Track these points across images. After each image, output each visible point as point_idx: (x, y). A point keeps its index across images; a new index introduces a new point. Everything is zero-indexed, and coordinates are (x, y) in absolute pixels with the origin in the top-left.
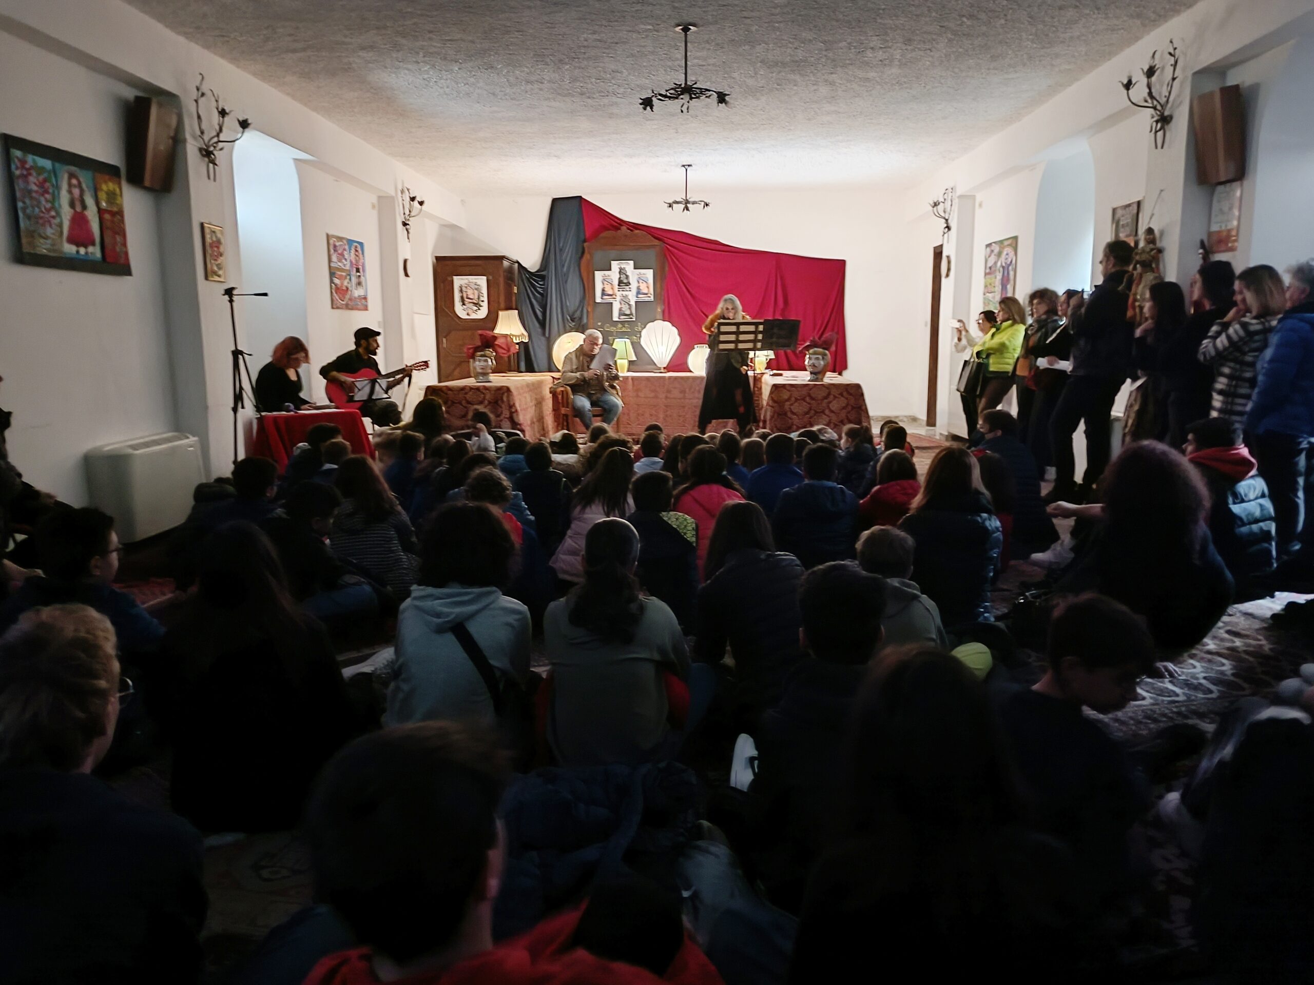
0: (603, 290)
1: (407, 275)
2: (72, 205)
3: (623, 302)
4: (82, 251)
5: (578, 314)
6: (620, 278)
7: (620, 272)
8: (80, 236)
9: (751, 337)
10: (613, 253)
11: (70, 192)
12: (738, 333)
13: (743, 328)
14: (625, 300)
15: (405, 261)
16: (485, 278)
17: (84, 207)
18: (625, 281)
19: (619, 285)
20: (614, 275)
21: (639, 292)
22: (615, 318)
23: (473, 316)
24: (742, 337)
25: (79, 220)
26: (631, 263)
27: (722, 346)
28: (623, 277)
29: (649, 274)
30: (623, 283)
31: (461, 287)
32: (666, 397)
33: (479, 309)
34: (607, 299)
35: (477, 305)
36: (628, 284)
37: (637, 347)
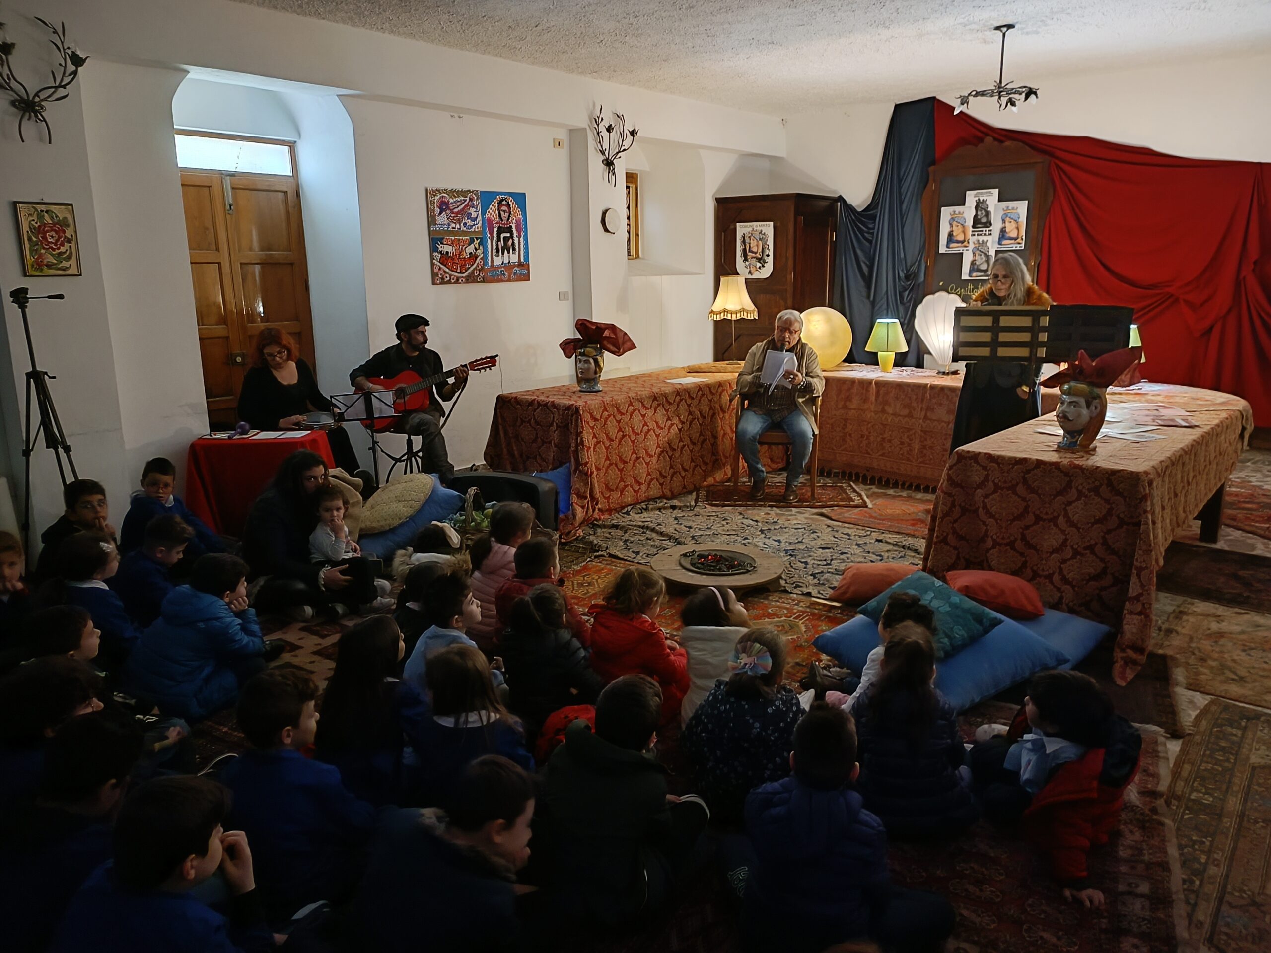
0: (950, 235)
3: (977, 252)
5: (913, 270)
9: (1025, 336)
10: (969, 178)
12: (995, 329)
13: (1006, 321)
14: (981, 248)
18: (984, 220)
19: (974, 227)
20: (968, 212)
21: (1003, 236)
23: (756, 275)
24: (1004, 337)
26: (996, 191)
27: (963, 351)
28: (981, 214)
29: (1021, 208)
30: (981, 222)
31: (744, 237)
33: (763, 266)
34: (956, 248)
35: (761, 260)
36: (988, 224)
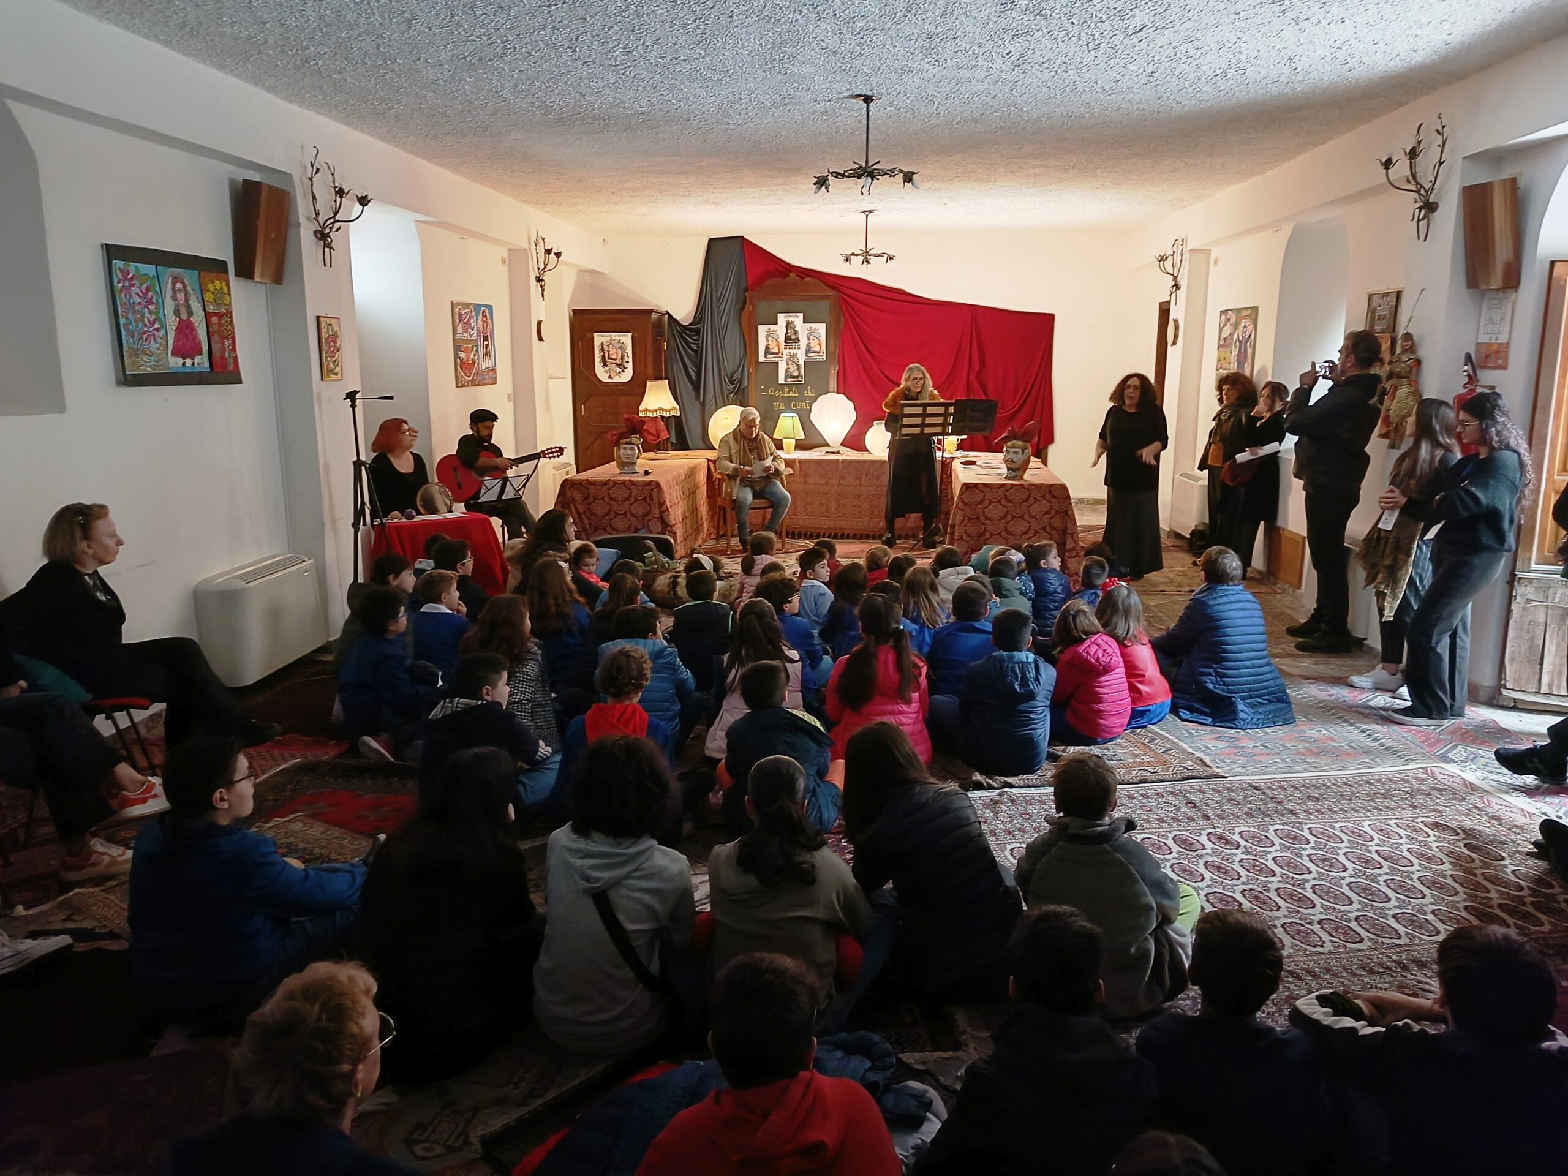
0: (767, 347)
1: (540, 339)
2: (177, 313)
3: (790, 362)
4: (189, 362)
5: (737, 376)
6: (787, 333)
7: (787, 327)
8: (186, 346)
9: (940, 420)
10: (780, 304)
11: (175, 298)
12: (924, 415)
13: (930, 410)
14: (792, 359)
15: (539, 323)
16: (630, 335)
17: (190, 313)
18: (793, 337)
19: (785, 342)
21: (809, 350)
22: (781, 381)
23: (616, 379)
24: (929, 420)
25: (185, 328)
26: (801, 315)
27: (905, 431)
28: (791, 332)
30: (791, 339)
31: (602, 345)
32: (839, 484)
33: (623, 371)
34: (772, 359)
35: (622, 366)
36: (797, 340)
37: (806, 423)
